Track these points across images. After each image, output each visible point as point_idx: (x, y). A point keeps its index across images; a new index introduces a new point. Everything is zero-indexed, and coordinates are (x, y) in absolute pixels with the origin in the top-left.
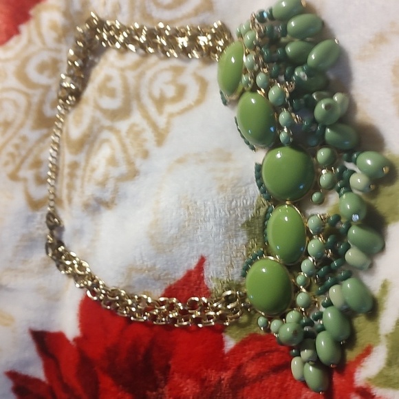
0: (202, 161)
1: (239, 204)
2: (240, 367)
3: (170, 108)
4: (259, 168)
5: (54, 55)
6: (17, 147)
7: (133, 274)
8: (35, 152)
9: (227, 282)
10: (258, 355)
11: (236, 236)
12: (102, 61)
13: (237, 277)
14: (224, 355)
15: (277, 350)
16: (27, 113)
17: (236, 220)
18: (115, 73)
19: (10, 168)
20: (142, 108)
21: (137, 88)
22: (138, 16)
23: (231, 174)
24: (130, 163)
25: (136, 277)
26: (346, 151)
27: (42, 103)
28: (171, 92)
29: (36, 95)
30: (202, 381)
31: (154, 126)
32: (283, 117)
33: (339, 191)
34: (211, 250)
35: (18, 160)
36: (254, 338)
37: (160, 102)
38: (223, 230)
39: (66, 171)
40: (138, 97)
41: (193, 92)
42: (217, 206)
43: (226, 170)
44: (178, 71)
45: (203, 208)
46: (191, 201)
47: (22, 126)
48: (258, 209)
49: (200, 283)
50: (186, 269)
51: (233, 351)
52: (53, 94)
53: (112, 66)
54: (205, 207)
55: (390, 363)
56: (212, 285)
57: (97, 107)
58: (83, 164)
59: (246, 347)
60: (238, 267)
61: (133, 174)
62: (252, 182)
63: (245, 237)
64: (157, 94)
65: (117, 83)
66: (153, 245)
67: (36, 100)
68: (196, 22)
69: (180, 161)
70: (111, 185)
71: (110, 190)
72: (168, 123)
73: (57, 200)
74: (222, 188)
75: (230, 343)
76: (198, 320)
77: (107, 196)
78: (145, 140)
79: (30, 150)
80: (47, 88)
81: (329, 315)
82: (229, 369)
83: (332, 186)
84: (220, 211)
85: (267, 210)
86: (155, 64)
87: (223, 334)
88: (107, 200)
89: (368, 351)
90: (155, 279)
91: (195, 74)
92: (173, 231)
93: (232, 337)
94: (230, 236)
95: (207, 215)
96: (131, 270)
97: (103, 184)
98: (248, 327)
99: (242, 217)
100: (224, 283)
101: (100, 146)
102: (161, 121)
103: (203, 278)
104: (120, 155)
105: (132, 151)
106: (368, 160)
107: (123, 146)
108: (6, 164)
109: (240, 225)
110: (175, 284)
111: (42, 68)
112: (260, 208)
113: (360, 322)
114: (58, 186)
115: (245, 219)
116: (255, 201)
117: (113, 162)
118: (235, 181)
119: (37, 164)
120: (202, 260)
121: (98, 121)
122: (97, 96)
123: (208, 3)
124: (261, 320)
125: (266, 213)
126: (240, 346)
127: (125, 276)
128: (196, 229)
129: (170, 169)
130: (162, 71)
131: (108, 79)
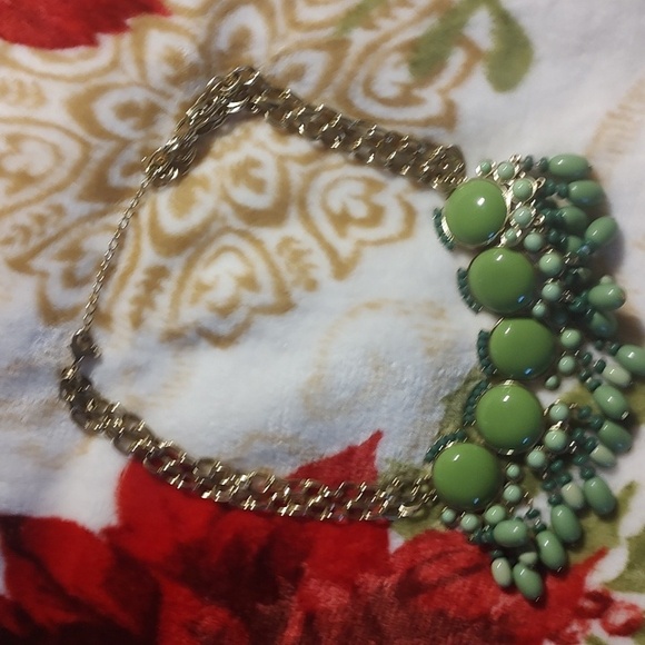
0: (407, 313)
1: (447, 374)
2: (411, 571)
3: (357, 233)
4: (484, 338)
5: (154, 98)
6: (41, 220)
7: (256, 443)
8: (74, 234)
9: (405, 466)
10: (438, 557)
11: (432, 411)
12: (238, 132)
13: (418, 462)
14: (387, 556)
15: (463, 550)
16: (76, 171)
17: (437, 392)
18: (267, 159)
19: (16, 250)
20: (306, 218)
21: (305, 189)
23: (444, 336)
24: (282, 290)
25: (259, 446)
26: (600, 338)
27: (108, 162)
28: (360, 210)
29: (102, 150)
30: (354, 589)
31: (332, 252)
32: (550, 289)
33: (583, 380)
34: (395, 425)
35: (35, 242)
36: (432, 534)
37: (342, 220)
38: (419, 402)
39: (138, 276)
40: (303, 205)
41: (393, 221)
42: (419, 372)
43: (438, 330)
44: (373, 186)
45: (400, 371)
46: (384, 360)
47: (59, 188)
48: (468, 381)
49: (367, 464)
50: (347, 444)
51: (400, 551)
52: (131, 155)
53: (262, 145)
54: (403, 371)
55: (630, 566)
56: (384, 468)
57: (226, 198)
58: (176, 272)
59: (421, 546)
61: (284, 306)
62: (469, 350)
63: (443, 413)
64: (336, 206)
65: (269, 173)
66: (306, 408)
67: (99, 155)
68: (419, 133)
69: (372, 306)
72: (357, 252)
73: (99, 316)
74: (430, 352)
75: (396, 541)
77: (224, 328)
78: (312, 266)
79: (65, 231)
80: (125, 143)
82: (395, 573)
84: (421, 380)
85: (478, 385)
86: (338, 166)
87: (389, 530)
88: (221, 333)
90: (290, 453)
91: (399, 197)
92: (345, 395)
93: (400, 533)
94: (425, 411)
95: (403, 381)
96: (252, 437)
97: (224, 311)
98: (423, 522)
99: (445, 390)
100: (401, 466)
102: (344, 247)
103: (374, 458)
104: (264, 277)
105: (289, 277)
106: (630, 354)
107: (272, 265)
108: (9, 241)
109: (440, 398)
110: (320, 462)
111: (126, 111)
112: (470, 381)
113: (591, 522)
114: (107, 295)
115: (447, 393)
117: (249, 282)
118: (449, 346)
119: (74, 253)
120: (377, 436)
121: (224, 219)
122: (228, 182)
123: (449, 118)
124: (448, 515)
125: (475, 388)
126: (413, 545)
127: (238, 445)
128: (381, 396)
129: (352, 313)
130: (349, 178)
131: (254, 163)
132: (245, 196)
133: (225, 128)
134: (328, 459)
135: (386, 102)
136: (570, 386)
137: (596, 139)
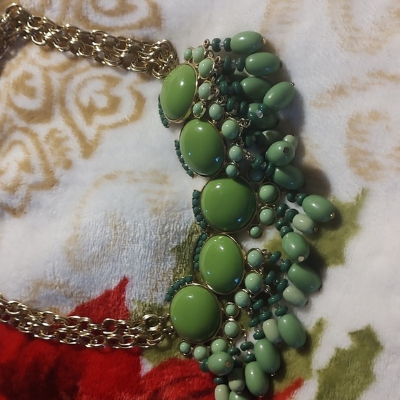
0: (135, 181)
1: (172, 229)
2: (156, 391)
3: (99, 120)
4: (197, 196)
7: (41, 288)
9: (150, 306)
10: (178, 380)
11: (165, 260)
12: (20, 55)
13: (160, 301)
14: (140, 379)
15: (197, 376)
17: (167, 244)
18: (36, 72)
20: (66, 113)
21: (63, 92)
22: (71, 15)
23: (167, 198)
24: (48, 171)
25: (44, 292)
26: (291, 191)
28: (102, 102)
31: (81, 137)
32: (234, 151)
33: (279, 228)
34: (135, 272)
36: (174, 362)
37: (90, 111)
38: (151, 253)
40: (63, 102)
41: (128, 106)
42: (147, 228)
43: (161, 193)
44: (111, 81)
45: (132, 229)
46: (120, 220)
48: (191, 235)
49: (119, 305)
50: (104, 289)
51: (149, 375)
53: (33, 62)
54: (135, 228)
55: (320, 397)
56: (133, 307)
57: (11, 104)
59: (166, 371)
60: (163, 291)
61: (51, 183)
62: (188, 208)
63: (174, 261)
64: (85, 101)
65: (38, 82)
66: (70, 261)
68: (139, 34)
69: (110, 177)
70: (22, 192)
71: (20, 197)
72: (98, 135)
74: (155, 211)
75: (147, 366)
76: (113, 342)
77: (16, 203)
78: (69, 149)
81: (261, 347)
82: (145, 392)
83: (271, 222)
84: (151, 234)
85: (200, 236)
86: (86, 70)
87: (140, 357)
88: (14, 207)
89: (298, 384)
90: (66, 296)
91: (131, 88)
93: (149, 360)
94: (158, 260)
95: (137, 237)
96: (39, 284)
97: (12, 190)
98: (168, 352)
99: (173, 242)
100: (146, 305)
101: (10, 147)
102: (90, 132)
103: (124, 299)
104: (36, 161)
105: (52, 159)
106: (314, 203)
107: (41, 151)
109: (170, 249)
110: (89, 303)
112: (193, 234)
113: (291, 355)
115: (175, 244)
116: (189, 227)
117: (26, 167)
118: (170, 205)
120: (124, 282)
121: (11, 120)
122: (12, 92)
123: (156, 19)
124: (184, 346)
125: (199, 240)
126: (159, 371)
127: (31, 290)
128: (121, 249)
129: (96, 184)
130: (93, 78)
131: (28, 76)
132: (24, 102)
133: (12, 53)
134: (93, 300)
135: (110, 13)
136: (272, 234)
137: (268, 15)
